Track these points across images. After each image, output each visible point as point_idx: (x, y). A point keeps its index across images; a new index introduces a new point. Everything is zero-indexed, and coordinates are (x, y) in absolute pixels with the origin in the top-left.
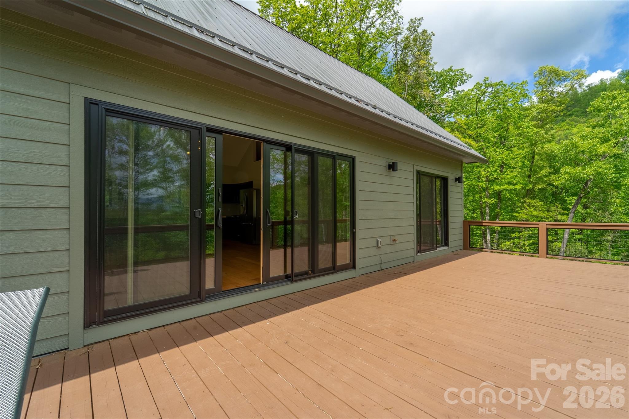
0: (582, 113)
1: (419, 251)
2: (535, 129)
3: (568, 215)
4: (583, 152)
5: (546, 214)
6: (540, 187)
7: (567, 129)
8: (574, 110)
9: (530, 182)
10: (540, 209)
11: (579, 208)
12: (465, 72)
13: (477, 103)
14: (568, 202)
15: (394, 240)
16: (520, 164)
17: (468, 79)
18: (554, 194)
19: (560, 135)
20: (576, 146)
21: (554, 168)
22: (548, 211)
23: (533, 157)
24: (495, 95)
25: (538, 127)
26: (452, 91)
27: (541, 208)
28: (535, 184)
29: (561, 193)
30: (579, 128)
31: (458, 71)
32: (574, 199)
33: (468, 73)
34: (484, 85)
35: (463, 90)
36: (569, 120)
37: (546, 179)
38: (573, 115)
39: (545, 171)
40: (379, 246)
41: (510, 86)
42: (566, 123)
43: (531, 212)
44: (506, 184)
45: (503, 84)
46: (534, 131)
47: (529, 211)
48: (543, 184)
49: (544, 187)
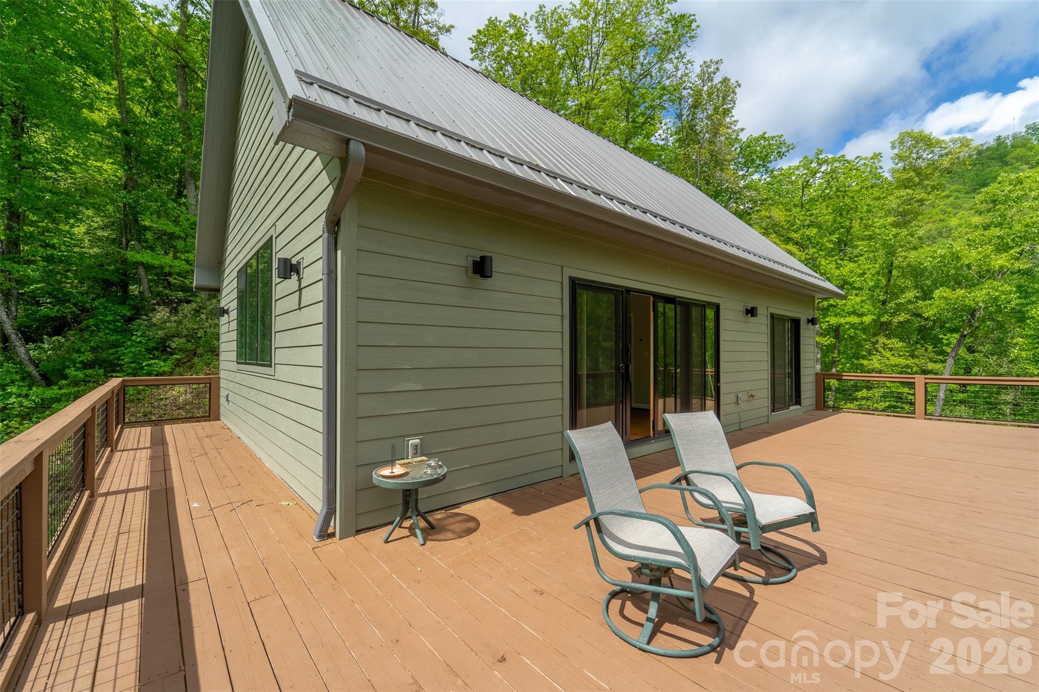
0: (965, 194)
1: (773, 411)
2: (894, 229)
3: (944, 362)
4: (969, 266)
5: (910, 362)
6: (901, 319)
7: (940, 220)
9: (886, 312)
10: (901, 354)
11: (962, 351)
12: (784, 140)
13: (803, 188)
14: (945, 342)
15: (752, 396)
16: (870, 283)
17: (788, 151)
18: (922, 330)
19: (930, 230)
20: (957, 257)
21: (922, 288)
22: (913, 356)
23: (890, 272)
24: (832, 175)
26: (764, 169)
27: (902, 351)
28: (893, 315)
29: (932, 328)
30: (960, 219)
31: (773, 138)
32: (954, 338)
33: (788, 142)
34: (816, 160)
35: (781, 168)
37: (910, 307)
39: (910, 295)
40: (739, 402)
41: (855, 162)
42: (940, 210)
43: (888, 359)
44: (850, 314)
45: (845, 161)
46: (892, 233)
47: (883, 357)
48: (906, 314)
49: (908, 319)
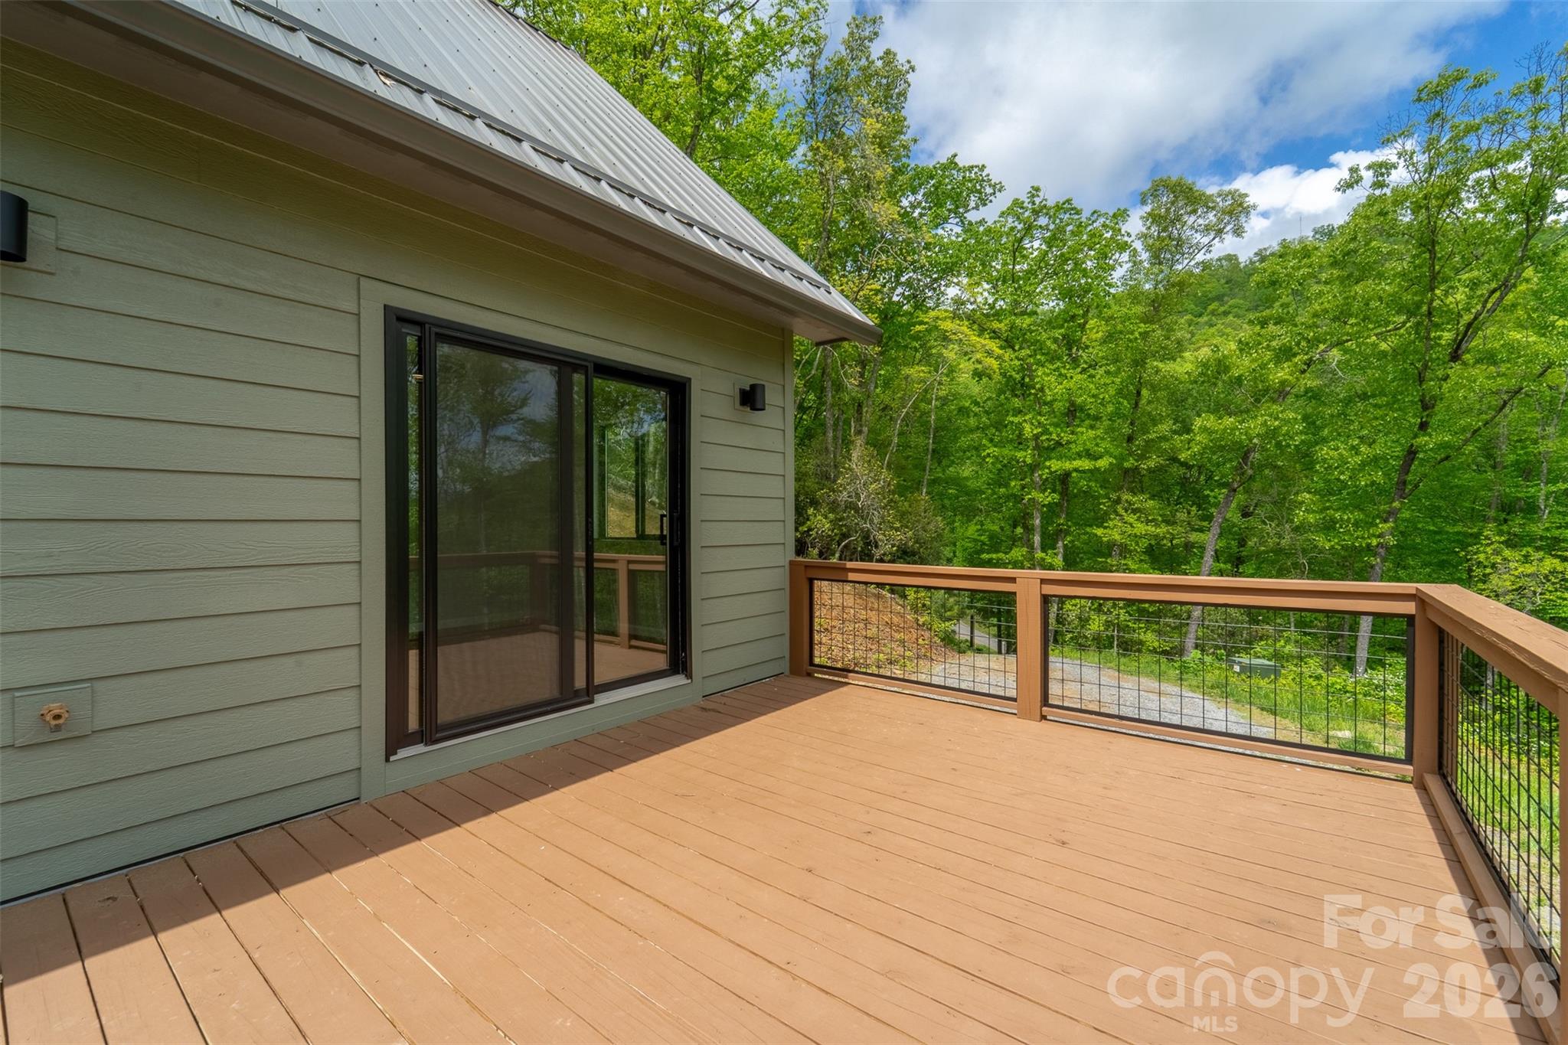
0: (1246, 310)
2: (1142, 325)
3: (1208, 531)
4: (1239, 380)
6: (1152, 464)
8: (1231, 302)
9: (1131, 454)
10: (1150, 518)
11: (1234, 515)
12: (988, 175)
13: (1014, 253)
14: (1212, 500)
16: (1110, 408)
17: (994, 194)
18: (1184, 482)
22: (1168, 522)
23: (1139, 393)
25: (1146, 319)
26: (958, 220)
27: (1151, 514)
28: (1142, 457)
29: (1197, 480)
31: (970, 169)
33: (994, 179)
34: (1030, 206)
35: (984, 219)
36: (1223, 324)
37: (1165, 445)
38: (1230, 313)
39: (1164, 428)
41: (1090, 219)
43: (1131, 525)
44: (1079, 456)
45: (1072, 209)
46: (1140, 330)
47: (1125, 523)
48: (1159, 457)
49: (1161, 465)
